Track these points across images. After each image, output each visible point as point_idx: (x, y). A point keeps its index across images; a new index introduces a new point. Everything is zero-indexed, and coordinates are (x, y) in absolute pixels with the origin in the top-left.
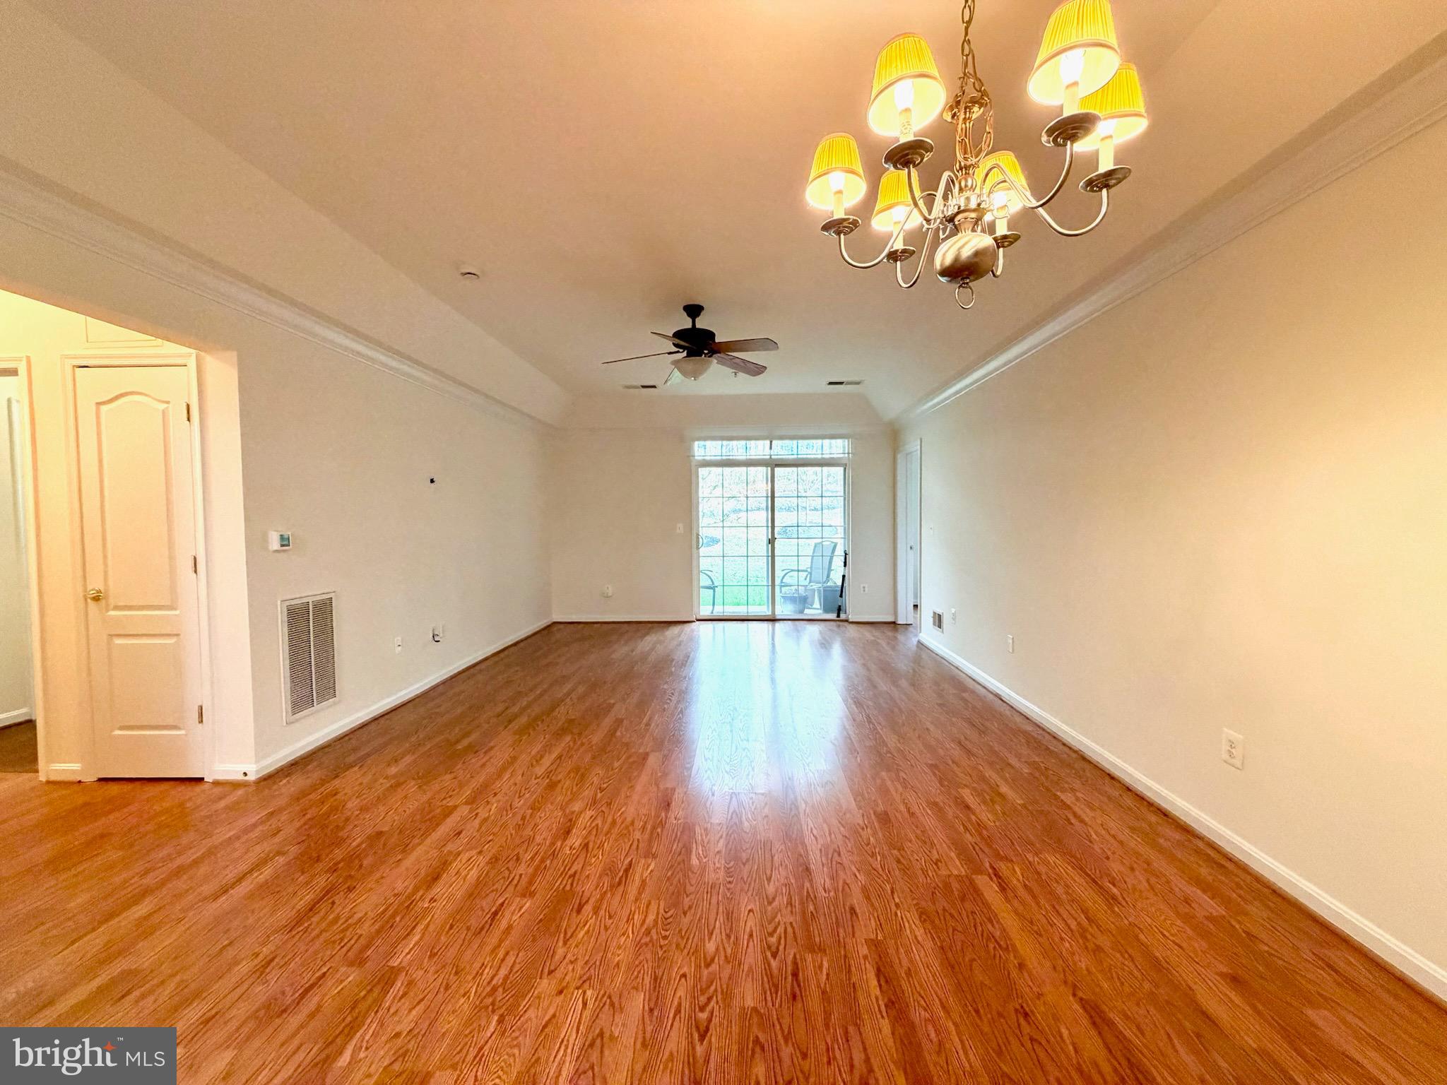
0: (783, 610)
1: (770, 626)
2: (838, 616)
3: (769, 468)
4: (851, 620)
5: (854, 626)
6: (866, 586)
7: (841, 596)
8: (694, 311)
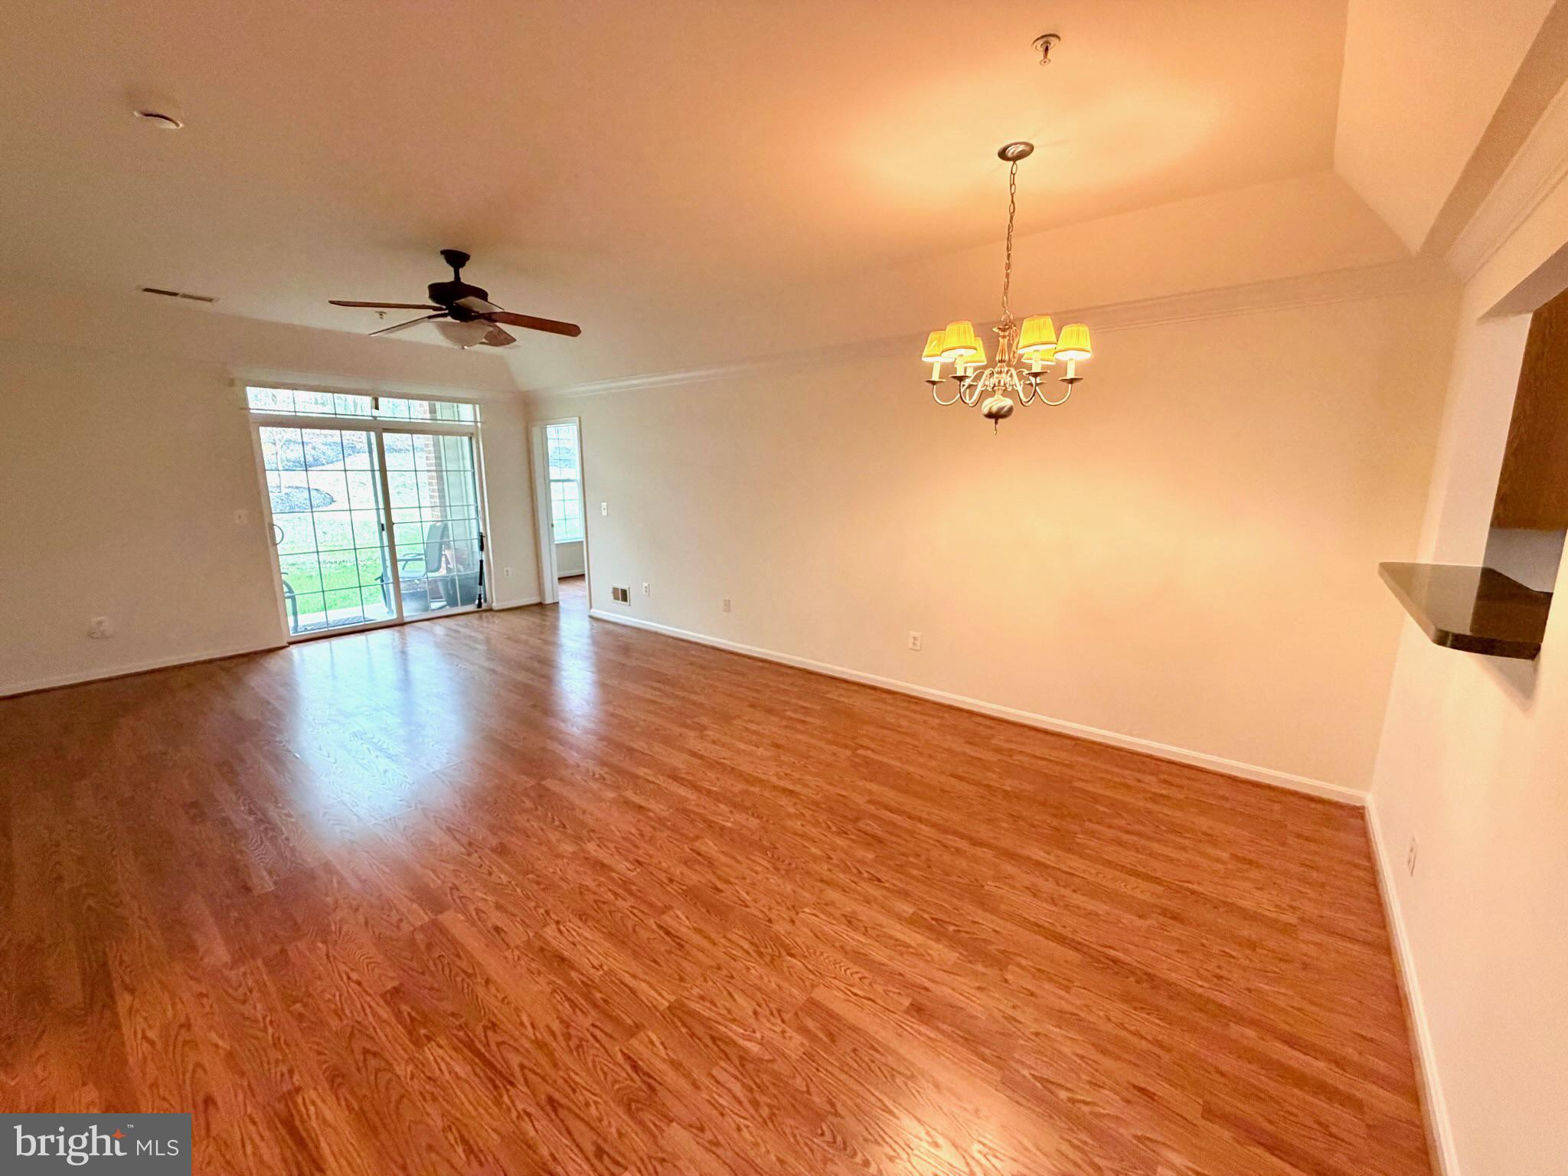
0: (410, 611)
1: (397, 635)
2: (480, 605)
3: (373, 435)
4: (497, 608)
5: (502, 614)
6: (509, 569)
7: (481, 584)
8: (456, 259)
